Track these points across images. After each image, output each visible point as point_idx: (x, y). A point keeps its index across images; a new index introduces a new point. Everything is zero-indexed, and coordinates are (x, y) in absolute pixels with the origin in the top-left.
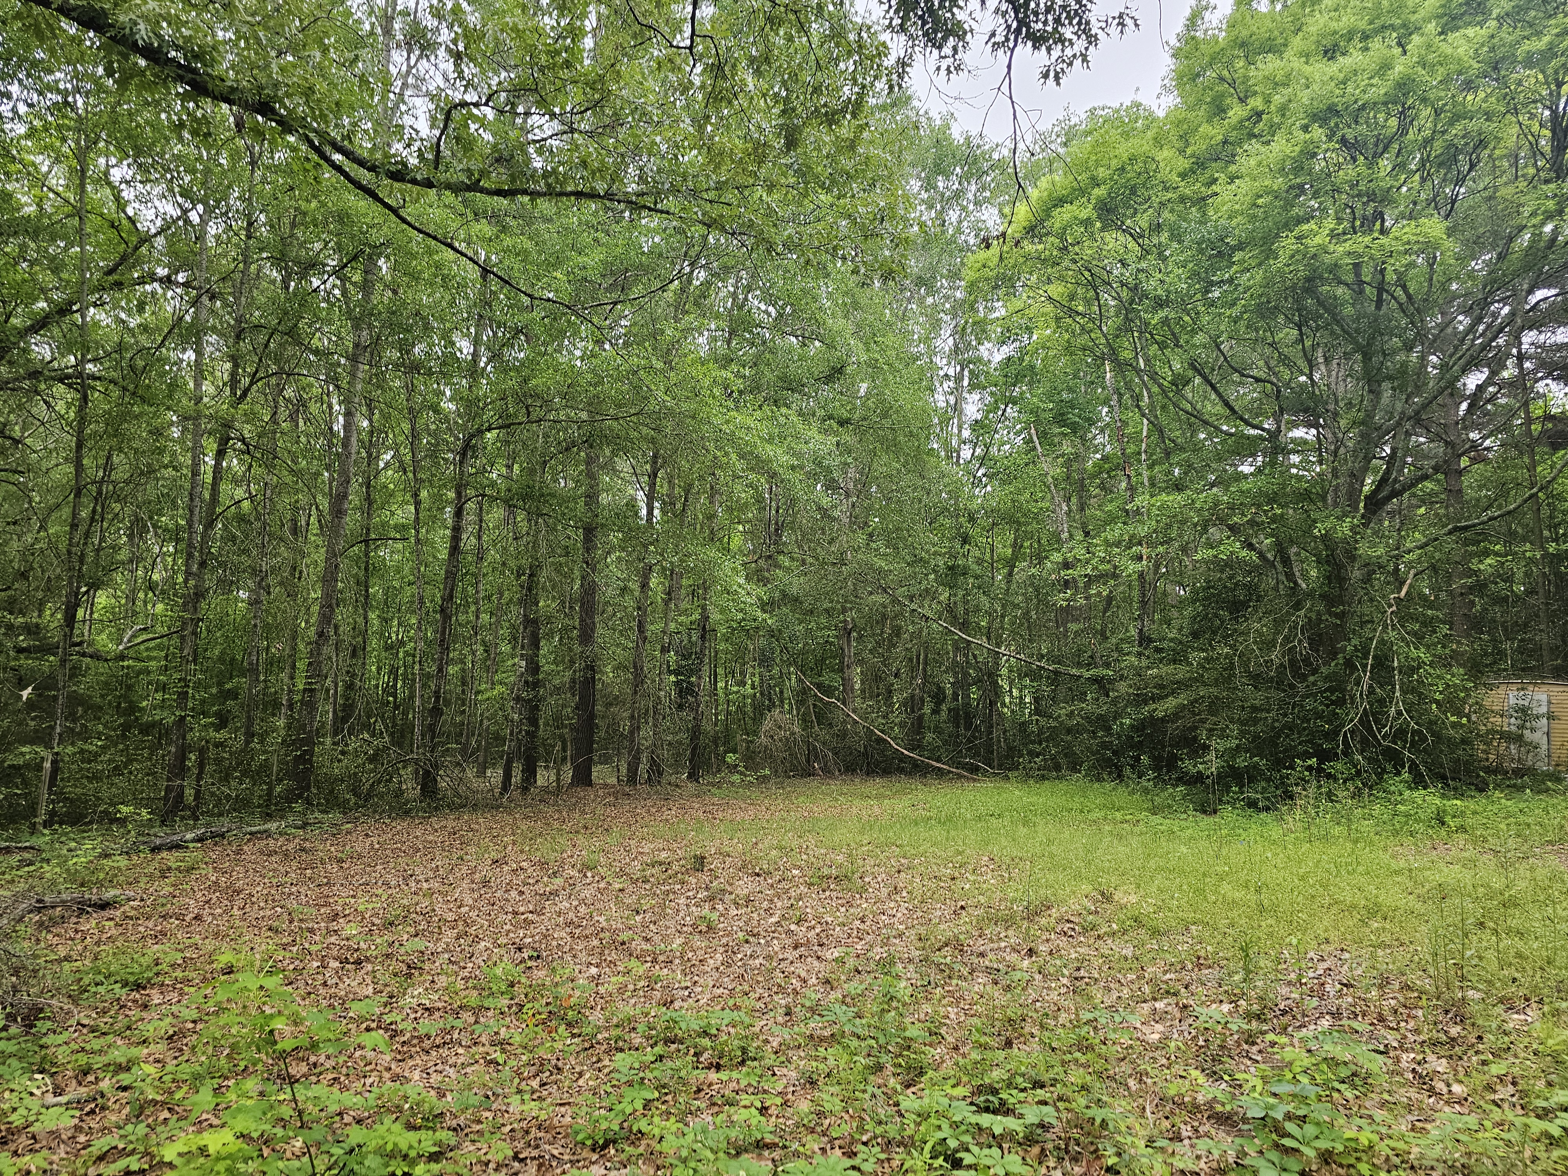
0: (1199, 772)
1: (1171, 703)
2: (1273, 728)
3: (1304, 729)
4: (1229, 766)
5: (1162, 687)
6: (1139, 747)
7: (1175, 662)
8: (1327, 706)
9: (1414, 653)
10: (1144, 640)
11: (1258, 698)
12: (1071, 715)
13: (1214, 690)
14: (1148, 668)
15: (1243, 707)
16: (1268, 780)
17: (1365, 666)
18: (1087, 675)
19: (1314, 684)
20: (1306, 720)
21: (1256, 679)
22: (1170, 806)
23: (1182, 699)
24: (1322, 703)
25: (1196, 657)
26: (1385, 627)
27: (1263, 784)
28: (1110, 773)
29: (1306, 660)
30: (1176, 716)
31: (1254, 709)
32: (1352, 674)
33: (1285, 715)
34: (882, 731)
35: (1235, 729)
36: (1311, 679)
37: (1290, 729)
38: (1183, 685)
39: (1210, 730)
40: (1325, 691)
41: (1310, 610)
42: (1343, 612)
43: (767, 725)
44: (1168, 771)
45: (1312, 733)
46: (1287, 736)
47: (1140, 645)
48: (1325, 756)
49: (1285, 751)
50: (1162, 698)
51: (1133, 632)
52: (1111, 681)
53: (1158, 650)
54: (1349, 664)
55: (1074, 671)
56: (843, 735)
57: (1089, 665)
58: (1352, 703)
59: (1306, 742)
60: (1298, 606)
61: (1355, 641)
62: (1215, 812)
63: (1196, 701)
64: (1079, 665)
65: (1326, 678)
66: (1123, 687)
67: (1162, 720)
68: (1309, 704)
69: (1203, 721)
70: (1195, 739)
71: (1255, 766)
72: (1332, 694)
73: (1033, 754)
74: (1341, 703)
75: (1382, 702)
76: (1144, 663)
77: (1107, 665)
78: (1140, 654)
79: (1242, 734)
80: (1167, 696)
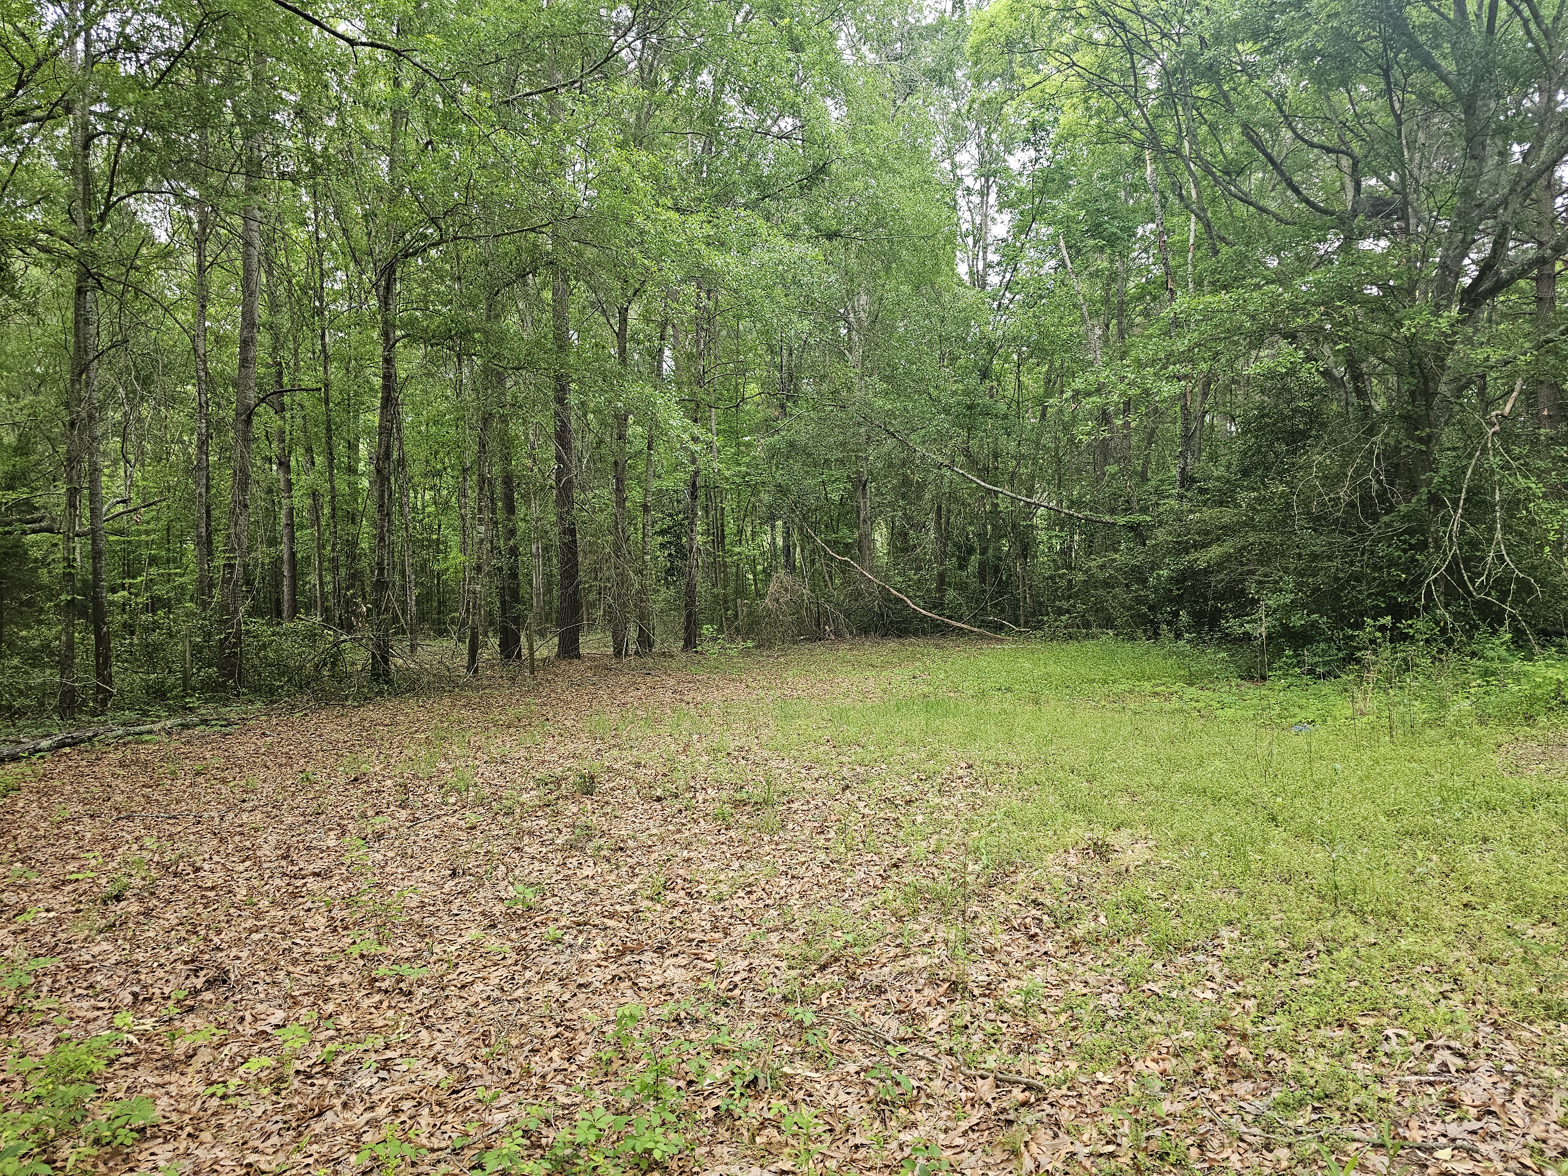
0: (1246, 633)
1: (1215, 551)
2: (1337, 579)
3: (1375, 579)
4: (1282, 624)
5: (1207, 533)
6: (1178, 601)
7: (1221, 504)
8: (1405, 551)
9: (1521, 482)
10: (1187, 480)
11: (1319, 543)
12: (1102, 567)
13: (1266, 537)
14: (1191, 511)
15: (1300, 556)
16: (1329, 640)
17: (1455, 503)
18: (1121, 520)
19: (1388, 525)
20: (1376, 568)
21: (1318, 521)
22: (1210, 673)
23: (1228, 546)
24: (1398, 548)
25: (1245, 497)
26: (1485, 450)
27: (1323, 645)
28: (1145, 631)
29: (1382, 495)
30: (1221, 565)
31: (1314, 557)
32: (1437, 512)
33: (1352, 563)
34: (899, 591)
35: (1290, 582)
36: (1386, 519)
37: (1358, 580)
38: (1229, 530)
39: (1261, 582)
40: (1402, 534)
41: (1387, 435)
42: (1430, 437)
43: (773, 587)
44: (1210, 630)
45: (1383, 583)
46: (1354, 588)
47: (1182, 486)
48: (1399, 612)
49: (1352, 604)
50: (1205, 545)
51: (1175, 472)
52: (1150, 527)
53: (1202, 491)
54: (1435, 500)
55: (1107, 518)
56: (857, 595)
57: (1126, 510)
58: (1438, 547)
59: (1378, 594)
60: (1371, 431)
61: (1442, 472)
62: (1264, 678)
63: (1244, 548)
64: (1113, 512)
65: (1405, 518)
66: (1161, 535)
67: (1206, 572)
68: (1382, 550)
69: (1252, 572)
70: (1242, 591)
71: (1314, 625)
72: (1412, 537)
73: (1060, 612)
74: (1423, 546)
75: (1474, 544)
76: (1186, 505)
77: (1144, 510)
78: (1181, 497)
79: (1299, 586)
80: (1210, 544)
